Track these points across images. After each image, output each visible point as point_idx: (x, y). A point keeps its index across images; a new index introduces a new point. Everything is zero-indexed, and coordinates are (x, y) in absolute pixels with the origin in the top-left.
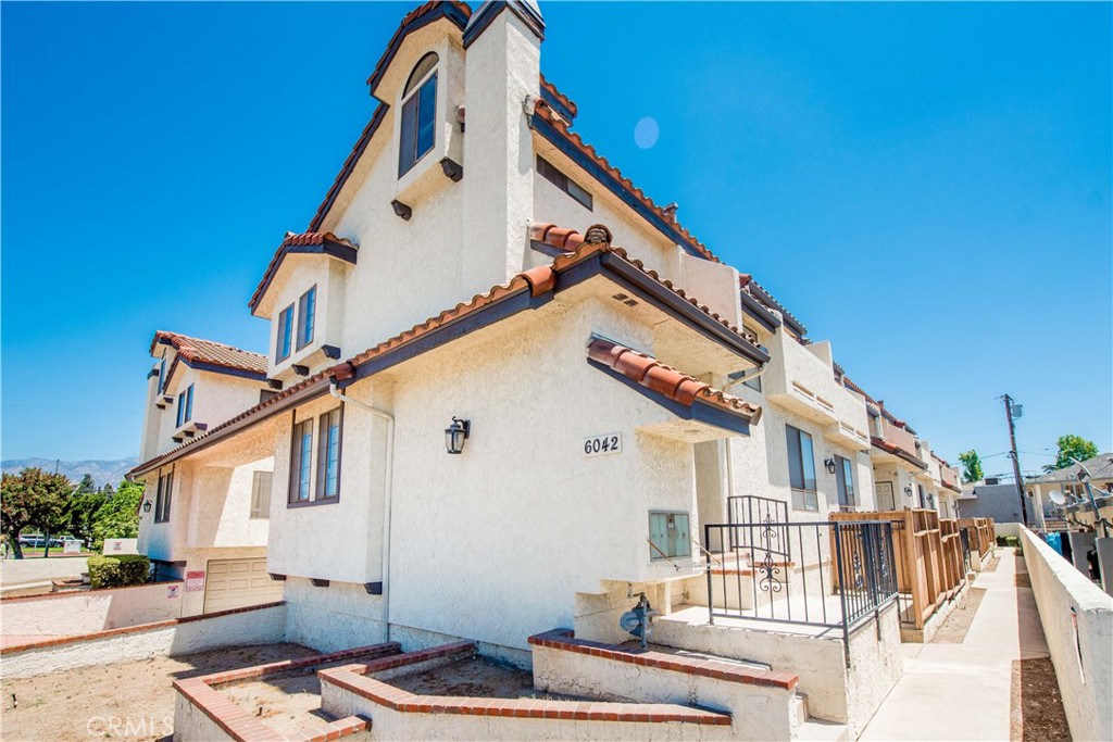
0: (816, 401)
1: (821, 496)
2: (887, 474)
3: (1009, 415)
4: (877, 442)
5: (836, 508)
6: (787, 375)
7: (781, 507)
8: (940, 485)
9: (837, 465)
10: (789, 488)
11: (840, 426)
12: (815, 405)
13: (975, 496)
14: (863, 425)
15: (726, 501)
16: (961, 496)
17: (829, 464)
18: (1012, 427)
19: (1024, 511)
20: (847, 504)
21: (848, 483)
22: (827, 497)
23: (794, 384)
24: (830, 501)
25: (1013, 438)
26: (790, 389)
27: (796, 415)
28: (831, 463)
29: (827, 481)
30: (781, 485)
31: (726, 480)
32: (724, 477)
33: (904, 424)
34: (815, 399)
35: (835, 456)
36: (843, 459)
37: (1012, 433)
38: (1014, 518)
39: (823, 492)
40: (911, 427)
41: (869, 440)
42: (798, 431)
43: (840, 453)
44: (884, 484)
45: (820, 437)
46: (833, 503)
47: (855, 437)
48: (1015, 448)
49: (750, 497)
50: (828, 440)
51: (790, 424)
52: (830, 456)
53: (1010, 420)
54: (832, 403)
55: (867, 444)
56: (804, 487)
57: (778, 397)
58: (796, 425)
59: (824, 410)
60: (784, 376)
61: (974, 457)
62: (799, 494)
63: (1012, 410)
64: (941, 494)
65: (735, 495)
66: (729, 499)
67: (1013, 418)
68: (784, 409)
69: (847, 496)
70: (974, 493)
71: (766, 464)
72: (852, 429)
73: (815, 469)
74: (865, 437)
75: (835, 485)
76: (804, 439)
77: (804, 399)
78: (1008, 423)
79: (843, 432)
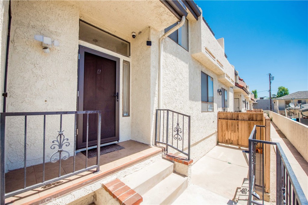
0: (216, 62)
1: (215, 105)
2: (237, 96)
3: (270, 79)
4: (237, 85)
5: (221, 110)
6: (202, 42)
7: (186, 119)
8: (250, 99)
9: (222, 92)
10: (200, 102)
11: (225, 75)
12: (216, 63)
13: (257, 102)
14: (233, 76)
15: (155, 112)
16: (254, 102)
17: (219, 91)
18: (270, 83)
19: (271, 107)
20: (225, 107)
21: (226, 99)
22: (217, 105)
23: (206, 49)
24: (218, 107)
25: (270, 86)
26: (204, 51)
27: (207, 68)
28: (220, 91)
29: (218, 98)
30: (196, 101)
31: (156, 99)
32: (154, 96)
33: (243, 80)
34: (216, 60)
35: (222, 88)
36: (224, 89)
37: (270, 85)
38: (267, 109)
39: (216, 103)
40: (244, 81)
41: (234, 83)
42: (207, 76)
43: (224, 87)
44: (237, 99)
45: (217, 80)
46: (220, 107)
47: (230, 81)
48: (270, 89)
49: (168, 110)
50: (219, 81)
51: (204, 71)
52: (220, 88)
53: (270, 81)
54: (223, 65)
55: (234, 84)
56: (208, 101)
57: (197, 55)
58: (206, 72)
59: (220, 67)
60: (201, 42)
61: (256, 92)
62: (205, 105)
63: (271, 78)
64: (250, 102)
65: (161, 108)
66: (157, 110)
67: (271, 80)
68: (201, 64)
69: (225, 105)
70: (257, 101)
71: (188, 90)
72: (229, 78)
73: (213, 93)
74: (233, 81)
75: (221, 100)
76: (210, 80)
77: (211, 59)
78: (269, 82)
79: (226, 78)
